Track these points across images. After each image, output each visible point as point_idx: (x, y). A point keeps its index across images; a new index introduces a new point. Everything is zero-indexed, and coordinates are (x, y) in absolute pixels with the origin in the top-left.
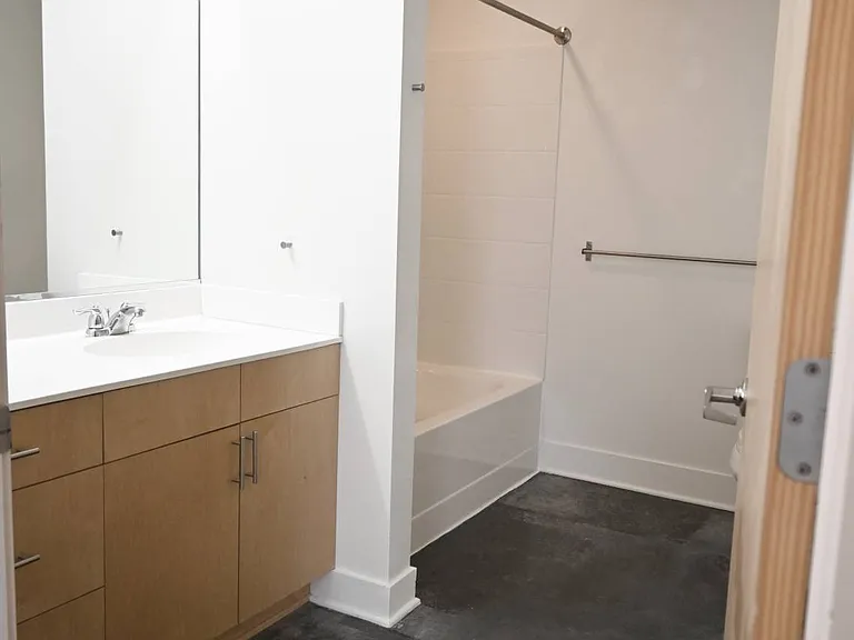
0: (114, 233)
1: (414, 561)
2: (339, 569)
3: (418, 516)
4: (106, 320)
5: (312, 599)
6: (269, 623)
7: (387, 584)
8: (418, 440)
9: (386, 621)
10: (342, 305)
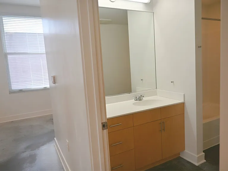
0: (141, 80)
1: (204, 152)
2: (186, 151)
3: (205, 141)
4: (138, 98)
5: (180, 156)
6: (170, 159)
7: (197, 156)
8: (204, 124)
9: (197, 164)
10: (184, 95)
